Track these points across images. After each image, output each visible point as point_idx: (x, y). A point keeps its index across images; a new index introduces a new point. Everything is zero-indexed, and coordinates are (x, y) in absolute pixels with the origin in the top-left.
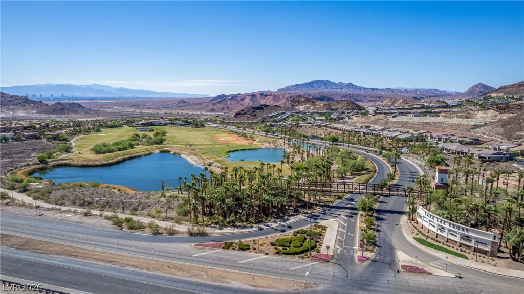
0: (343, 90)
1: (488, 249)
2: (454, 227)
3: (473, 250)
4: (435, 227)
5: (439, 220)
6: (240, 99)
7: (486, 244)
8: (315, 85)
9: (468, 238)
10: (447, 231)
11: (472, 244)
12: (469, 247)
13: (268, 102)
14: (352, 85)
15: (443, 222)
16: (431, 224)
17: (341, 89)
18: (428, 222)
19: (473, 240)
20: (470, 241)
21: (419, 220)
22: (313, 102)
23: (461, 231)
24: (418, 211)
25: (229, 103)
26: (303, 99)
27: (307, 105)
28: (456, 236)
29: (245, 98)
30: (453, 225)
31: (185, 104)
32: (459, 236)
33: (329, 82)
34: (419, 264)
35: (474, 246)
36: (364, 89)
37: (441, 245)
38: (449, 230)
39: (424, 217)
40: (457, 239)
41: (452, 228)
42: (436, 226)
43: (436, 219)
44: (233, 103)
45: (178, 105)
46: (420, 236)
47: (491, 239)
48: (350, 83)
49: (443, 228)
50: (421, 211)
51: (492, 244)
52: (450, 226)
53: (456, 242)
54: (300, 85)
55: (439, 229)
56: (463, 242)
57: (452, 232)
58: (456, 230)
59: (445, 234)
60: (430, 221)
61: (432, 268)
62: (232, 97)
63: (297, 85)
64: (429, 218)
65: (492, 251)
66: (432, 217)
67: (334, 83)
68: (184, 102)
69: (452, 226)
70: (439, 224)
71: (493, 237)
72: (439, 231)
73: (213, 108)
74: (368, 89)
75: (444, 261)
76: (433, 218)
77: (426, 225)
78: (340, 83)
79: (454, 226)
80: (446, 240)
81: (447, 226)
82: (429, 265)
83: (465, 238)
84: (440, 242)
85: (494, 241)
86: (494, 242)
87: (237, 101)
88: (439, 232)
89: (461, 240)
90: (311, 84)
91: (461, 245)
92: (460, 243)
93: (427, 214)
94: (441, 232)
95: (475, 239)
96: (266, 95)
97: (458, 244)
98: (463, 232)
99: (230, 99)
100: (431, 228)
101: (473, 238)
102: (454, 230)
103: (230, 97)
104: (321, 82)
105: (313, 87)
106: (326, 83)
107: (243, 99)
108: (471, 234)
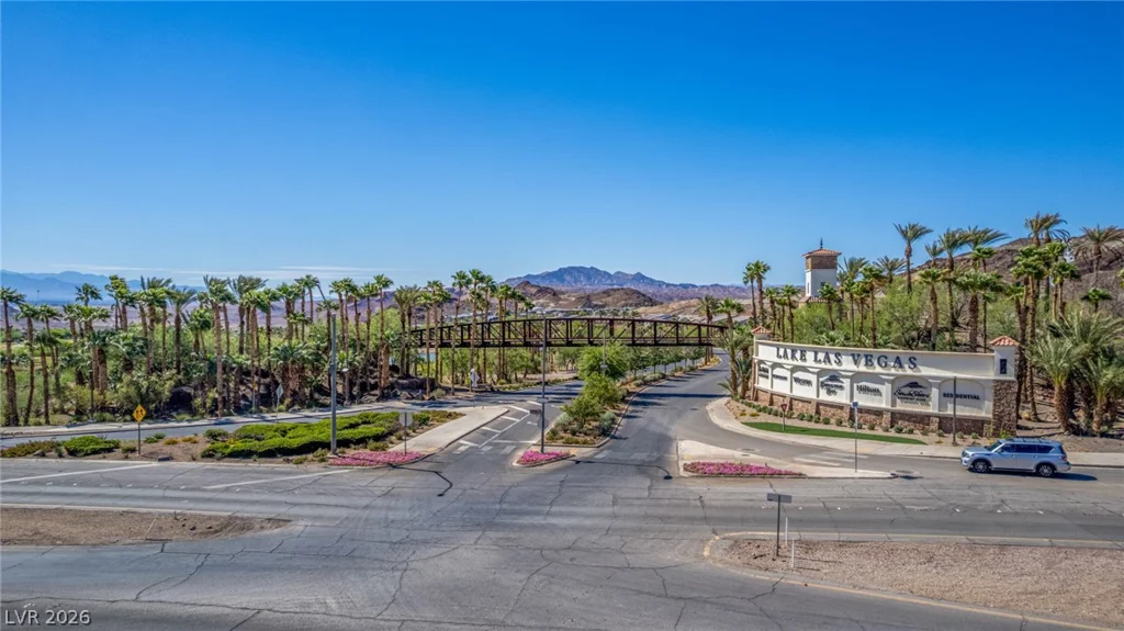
1: (985, 411)
2: (869, 363)
3: (934, 426)
4: (808, 383)
5: (821, 356)
7: (976, 398)
8: (568, 278)
9: (914, 389)
10: (846, 383)
11: (932, 408)
12: (922, 420)
14: (643, 277)
15: (832, 357)
16: (797, 380)
17: (621, 285)
18: (787, 374)
19: (935, 393)
20: (923, 398)
21: (763, 384)
22: (554, 295)
23: (893, 371)
24: (756, 359)
26: (534, 290)
27: (541, 301)
28: (877, 392)
30: (866, 356)
32: (886, 389)
33: (597, 270)
34: (756, 459)
35: (936, 411)
36: (668, 285)
37: (833, 427)
38: (856, 377)
39: (775, 365)
40: (882, 402)
41: (862, 368)
42: (813, 378)
43: (810, 355)
46: (764, 418)
47: (991, 374)
48: (639, 273)
49: (834, 378)
50: (765, 353)
51: (996, 393)
52: (856, 362)
53: (879, 413)
54: (536, 277)
55: (823, 385)
56: (901, 406)
57: (863, 384)
58: (878, 369)
59: (842, 398)
60: (794, 369)
61: (805, 467)
64: (790, 361)
65: (999, 417)
66: (798, 355)
67: (605, 273)
69: (863, 361)
70: (823, 365)
71: (997, 366)
72: (823, 392)
74: (675, 286)
75: (844, 452)
76: (803, 358)
77: (781, 387)
78: (618, 273)
79: (869, 360)
80: (846, 415)
81: (848, 364)
82: (793, 462)
83: (906, 390)
84: (827, 422)
85: (1003, 377)
86: (1003, 382)
88: (824, 396)
89: (894, 404)
90: (559, 275)
91: (896, 417)
92: (893, 413)
93: (782, 351)
94: (830, 392)
95: (939, 386)
97: (887, 417)
98: (900, 372)
100: (800, 391)
101: (931, 385)
102: (871, 371)
104: (580, 270)
105: (563, 281)
106: (591, 274)
108: (925, 371)
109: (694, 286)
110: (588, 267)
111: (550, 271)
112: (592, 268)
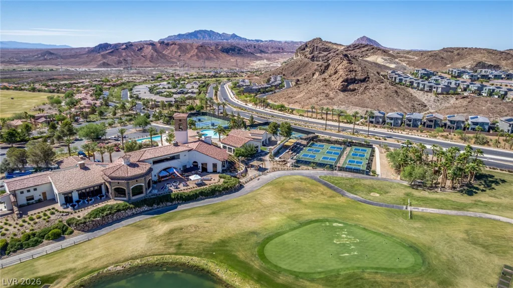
0: (229, 41)
6: (137, 49)
8: (199, 36)
13: (174, 52)
14: (236, 36)
17: (227, 40)
25: (124, 54)
29: (143, 47)
31: (54, 57)
33: (214, 32)
36: (249, 40)
44: (130, 54)
45: (42, 58)
48: (234, 34)
54: (183, 35)
62: (126, 46)
63: (179, 35)
67: (218, 33)
68: (51, 54)
73: (104, 61)
74: (253, 41)
78: (224, 33)
87: (134, 51)
90: (195, 34)
96: (168, 44)
99: (124, 49)
103: (124, 46)
104: (205, 31)
105: (197, 37)
106: (211, 33)
107: (141, 49)
109: (262, 41)
110: (209, 30)
111: (190, 32)
112: (211, 31)
